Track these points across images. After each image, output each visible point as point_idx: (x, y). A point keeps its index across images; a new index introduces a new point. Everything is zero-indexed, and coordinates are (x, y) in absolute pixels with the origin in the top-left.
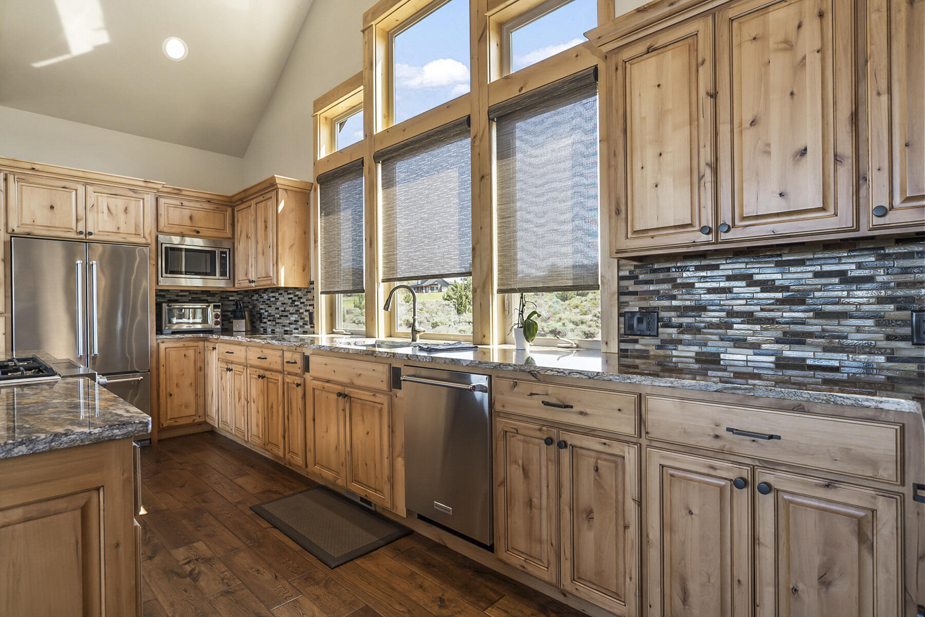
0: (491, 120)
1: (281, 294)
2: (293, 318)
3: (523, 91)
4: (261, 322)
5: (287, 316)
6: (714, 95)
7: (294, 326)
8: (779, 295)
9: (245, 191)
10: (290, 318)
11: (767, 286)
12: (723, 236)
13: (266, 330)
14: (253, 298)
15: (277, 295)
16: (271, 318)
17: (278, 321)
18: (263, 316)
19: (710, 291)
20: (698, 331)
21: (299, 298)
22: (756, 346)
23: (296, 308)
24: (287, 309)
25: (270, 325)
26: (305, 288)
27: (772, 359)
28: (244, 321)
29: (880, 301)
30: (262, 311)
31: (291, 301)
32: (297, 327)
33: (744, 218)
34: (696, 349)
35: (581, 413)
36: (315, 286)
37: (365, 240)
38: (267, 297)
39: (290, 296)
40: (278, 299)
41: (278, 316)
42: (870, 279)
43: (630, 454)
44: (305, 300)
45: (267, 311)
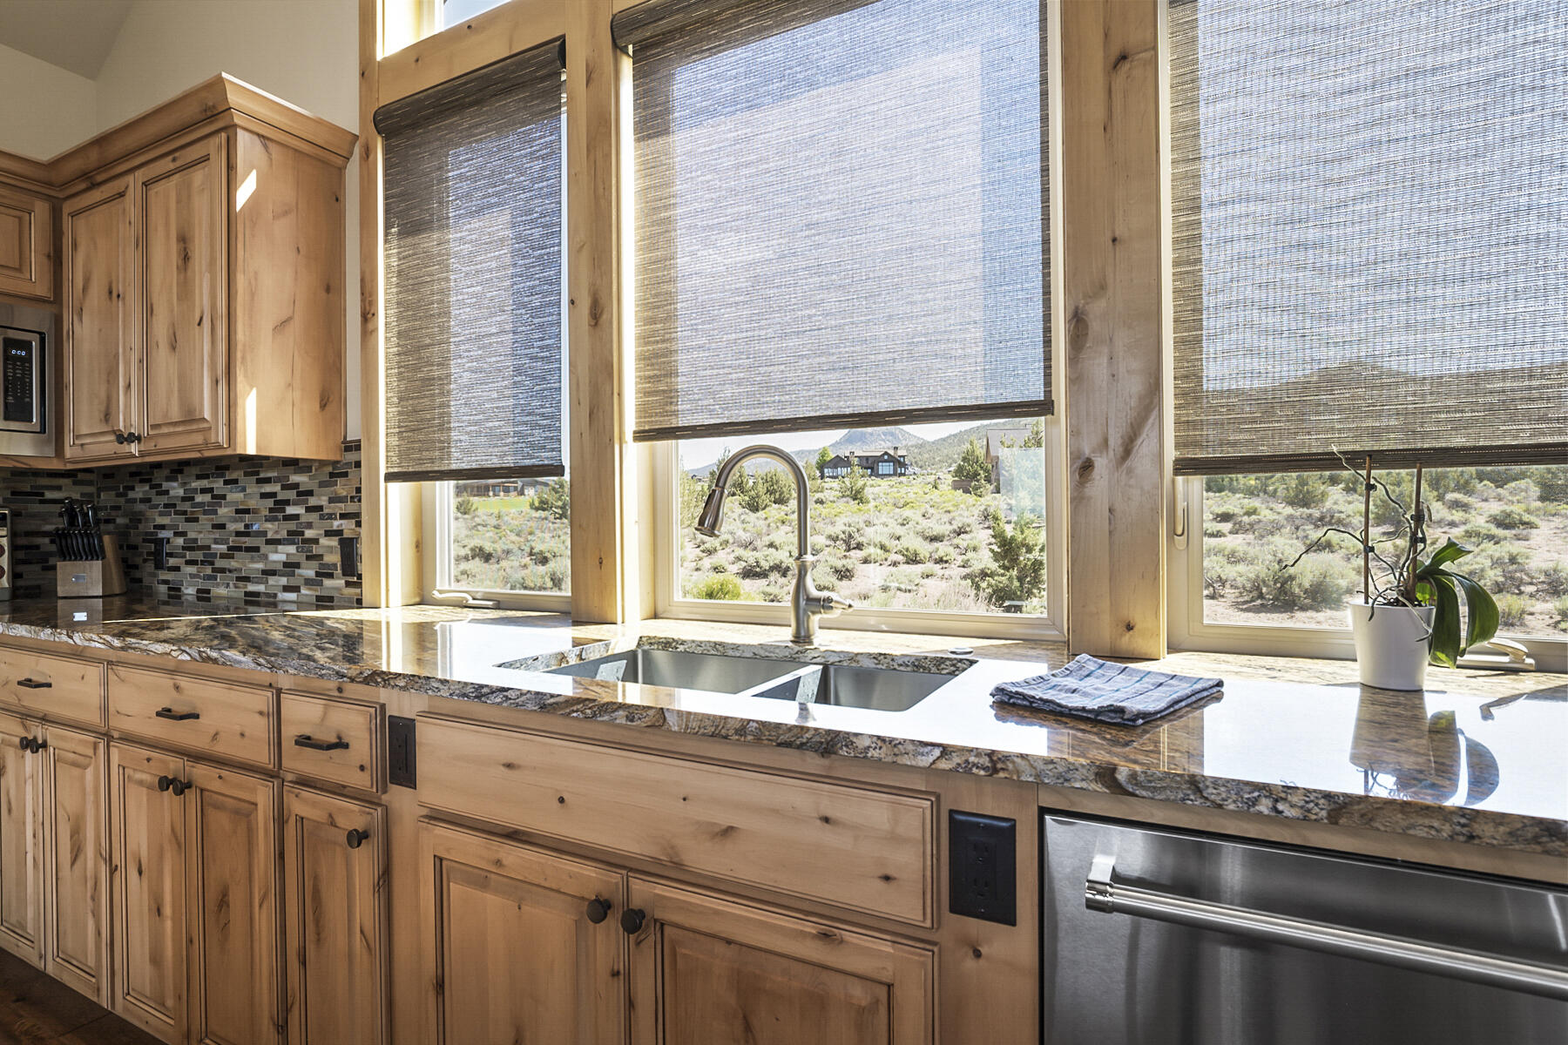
1: (235, 481)
2: (279, 556)
4: (159, 565)
5: (257, 549)
7: (284, 581)
9: (101, 141)
10: (266, 557)
13: (179, 590)
14: (131, 495)
15: (218, 485)
16: (199, 556)
17: (219, 563)
18: (167, 548)
21: (300, 494)
23: (292, 525)
24: (255, 528)
25: (192, 576)
26: (322, 463)
28: (97, 565)
30: (163, 534)
31: (270, 503)
32: (293, 582)
36: (364, 455)
37: (572, 302)
38: (181, 492)
39: (268, 488)
40: (224, 497)
41: (223, 548)
44: (323, 501)
45: (183, 534)
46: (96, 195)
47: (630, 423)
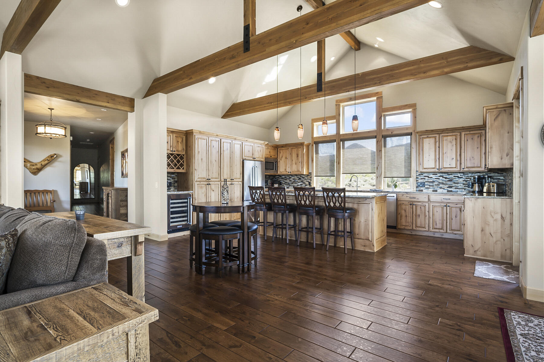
0: (382, 137)
1: (293, 176)
3: (393, 133)
5: (296, 183)
6: (439, 147)
8: (448, 180)
11: (446, 178)
12: (440, 170)
15: (290, 176)
16: (287, 184)
17: (290, 184)
18: (282, 183)
19: (436, 179)
20: (433, 186)
21: (303, 177)
22: (444, 188)
23: (301, 181)
24: (296, 181)
25: (286, 186)
26: (306, 175)
27: (447, 190)
29: (464, 181)
30: (281, 181)
31: (298, 178)
32: (302, 186)
33: (444, 168)
34: (433, 189)
35: (418, 199)
36: (312, 174)
37: (336, 162)
38: (284, 177)
40: (291, 178)
42: (462, 177)
43: (427, 204)
44: (306, 178)
45: (285, 181)
46: (284, 148)
47: (341, 172)
